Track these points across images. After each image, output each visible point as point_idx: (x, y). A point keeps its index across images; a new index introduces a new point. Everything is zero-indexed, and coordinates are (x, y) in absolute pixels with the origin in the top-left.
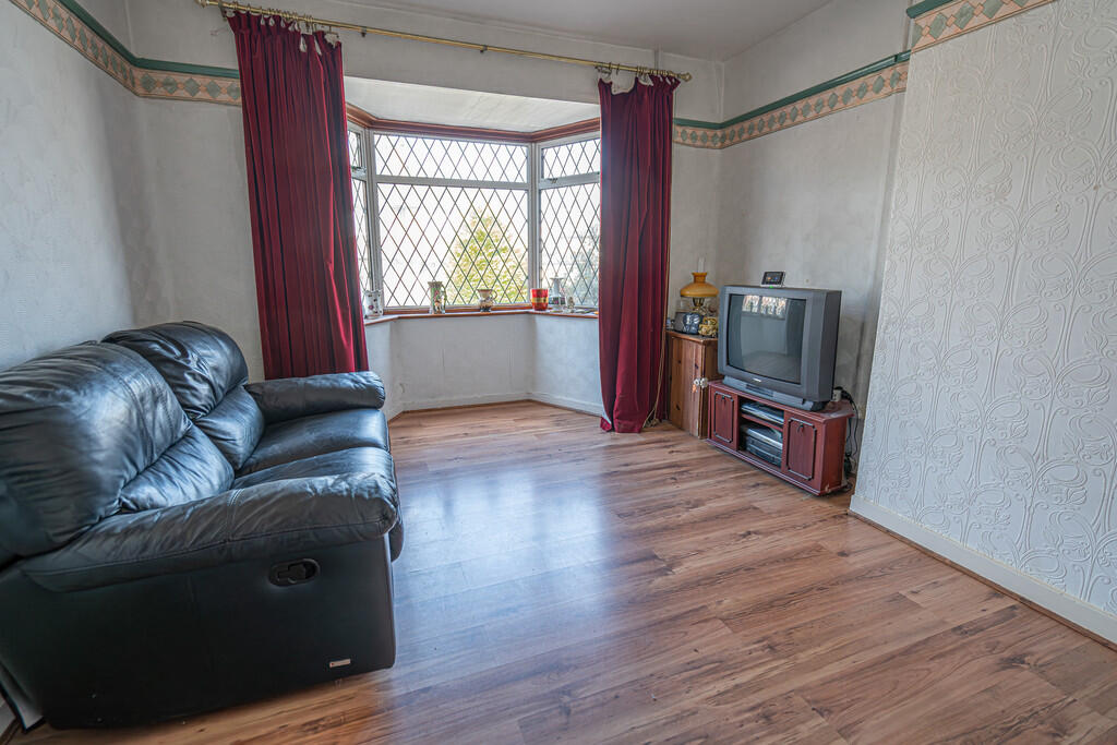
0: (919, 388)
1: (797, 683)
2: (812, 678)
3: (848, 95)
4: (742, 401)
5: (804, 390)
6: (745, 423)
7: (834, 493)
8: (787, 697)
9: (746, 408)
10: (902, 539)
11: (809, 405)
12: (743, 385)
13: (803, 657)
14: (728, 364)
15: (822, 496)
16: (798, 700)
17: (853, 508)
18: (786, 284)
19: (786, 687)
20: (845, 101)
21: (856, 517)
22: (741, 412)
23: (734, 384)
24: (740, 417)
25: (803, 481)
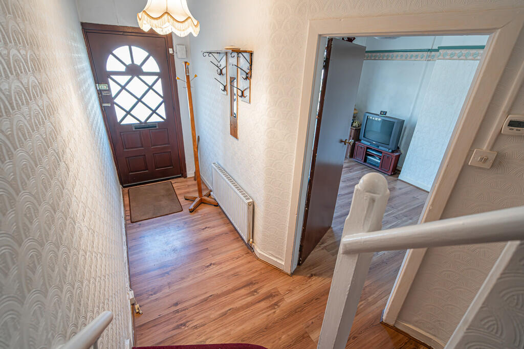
0: (423, 148)
1: (400, 212)
2: (402, 212)
3: (412, 56)
4: (368, 148)
5: (390, 147)
6: (367, 154)
7: (394, 174)
8: (399, 215)
9: (368, 150)
10: (412, 185)
11: (390, 151)
12: (369, 144)
13: (399, 208)
14: (364, 137)
15: (391, 175)
16: (401, 215)
17: (399, 178)
18: (387, 115)
19: (398, 213)
20: (411, 58)
21: (400, 180)
22: (366, 151)
23: (365, 143)
24: (366, 153)
25: (386, 171)
